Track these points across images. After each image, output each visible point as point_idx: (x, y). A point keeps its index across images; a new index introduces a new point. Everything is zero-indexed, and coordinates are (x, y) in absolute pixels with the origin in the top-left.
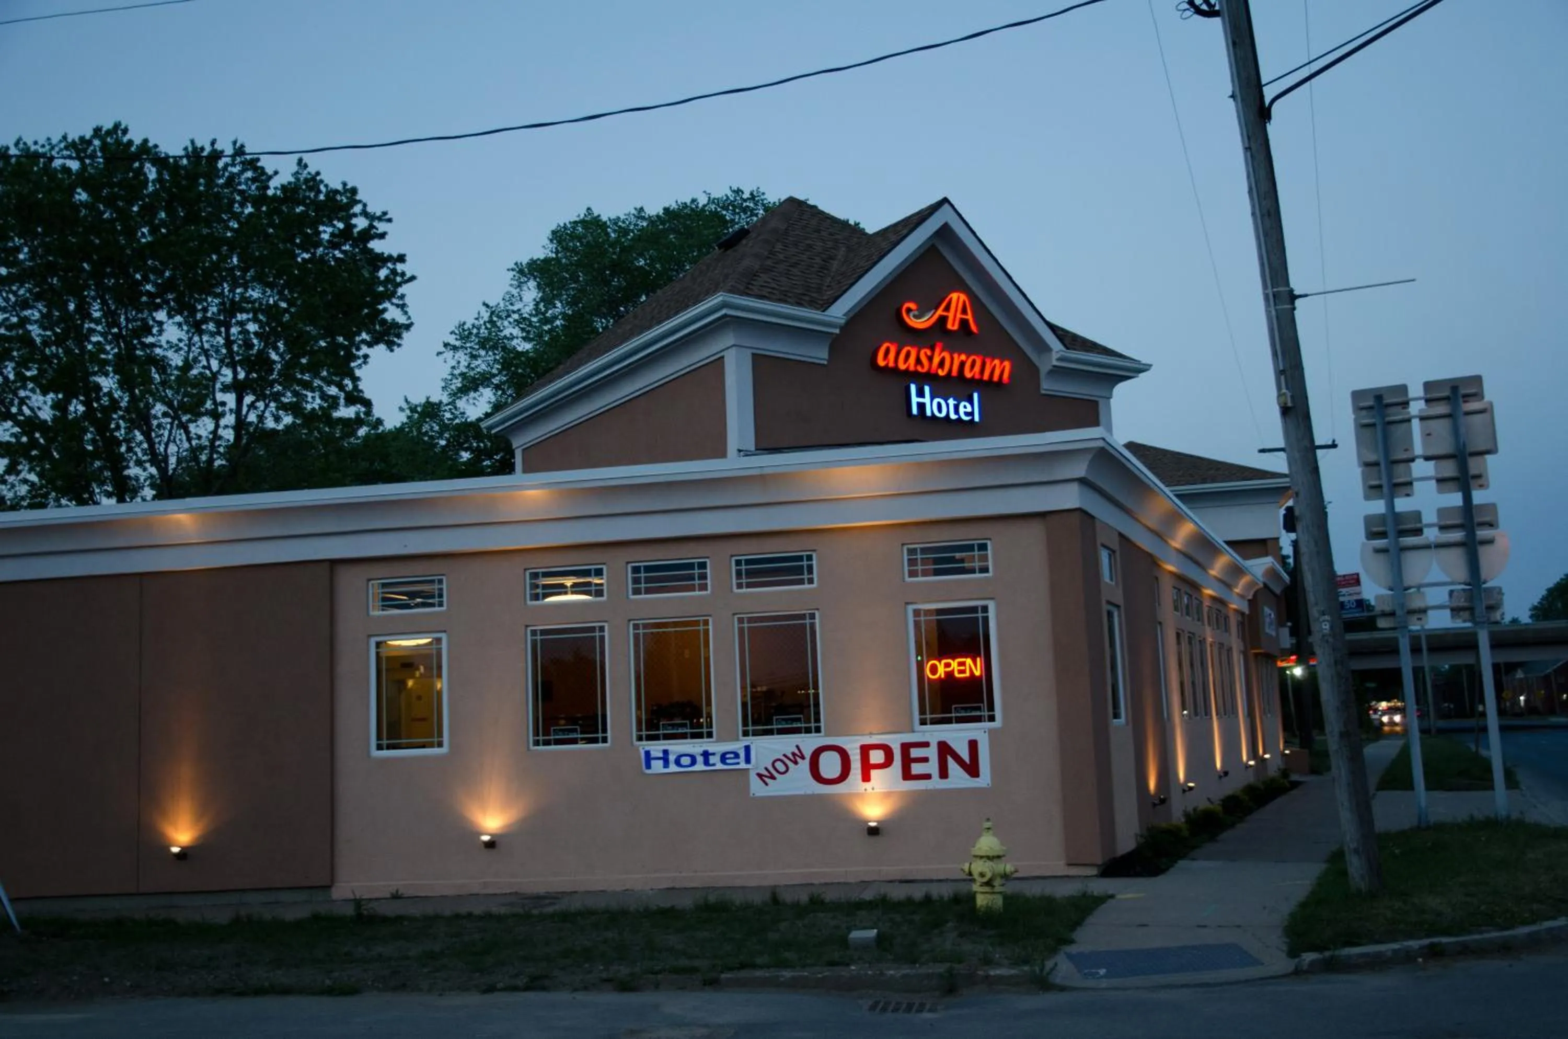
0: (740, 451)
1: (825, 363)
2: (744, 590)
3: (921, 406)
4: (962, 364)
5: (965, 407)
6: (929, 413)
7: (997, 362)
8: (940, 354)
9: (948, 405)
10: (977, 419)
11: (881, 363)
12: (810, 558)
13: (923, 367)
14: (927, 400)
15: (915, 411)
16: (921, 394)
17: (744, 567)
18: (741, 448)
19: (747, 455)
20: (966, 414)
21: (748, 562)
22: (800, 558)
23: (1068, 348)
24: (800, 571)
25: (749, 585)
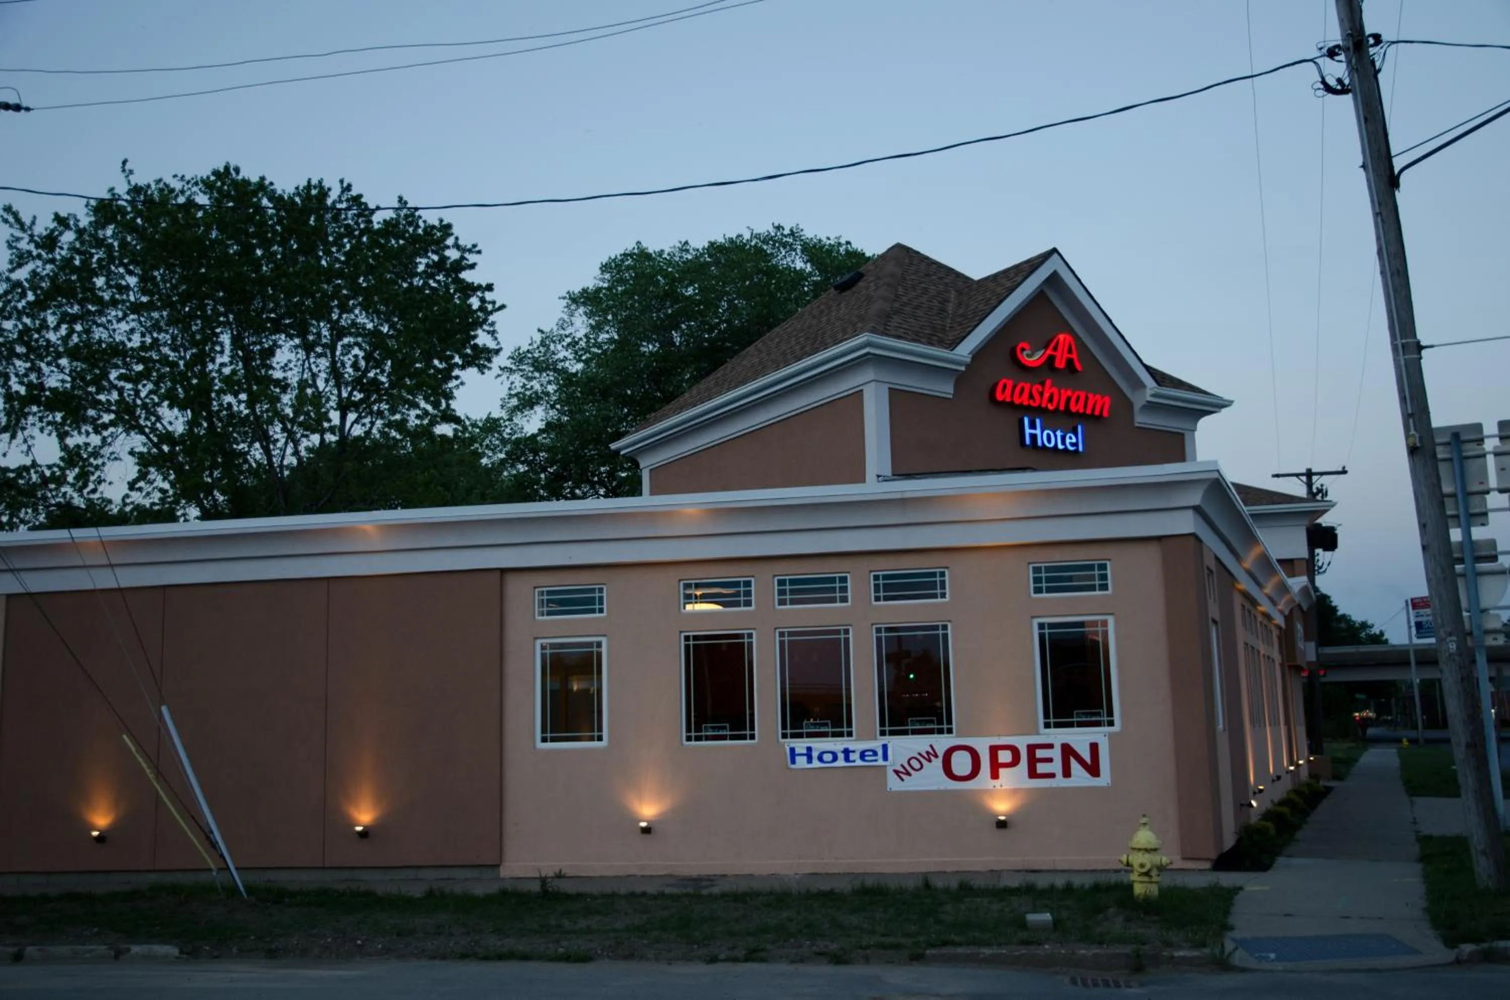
0: (878, 476)
1: (951, 396)
2: (882, 603)
3: (1033, 437)
4: (1068, 400)
5: (1071, 438)
6: (1040, 443)
7: (1098, 397)
8: (1051, 387)
9: (1056, 436)
10: (1081, 449)
11: (999, 397)
12: (942, 574)
13: (1034, 401)
14: (1038, 432)
15: (1028, 441)
16: (1033, 426)
17: (881, 582)
18: (879, 474)
19: (886, 481)
20: (1072, 444)
21: (885, 577)
22: (933, 575)
23: (1159, 385)
24: (933, 585)
25: (886, 598)
